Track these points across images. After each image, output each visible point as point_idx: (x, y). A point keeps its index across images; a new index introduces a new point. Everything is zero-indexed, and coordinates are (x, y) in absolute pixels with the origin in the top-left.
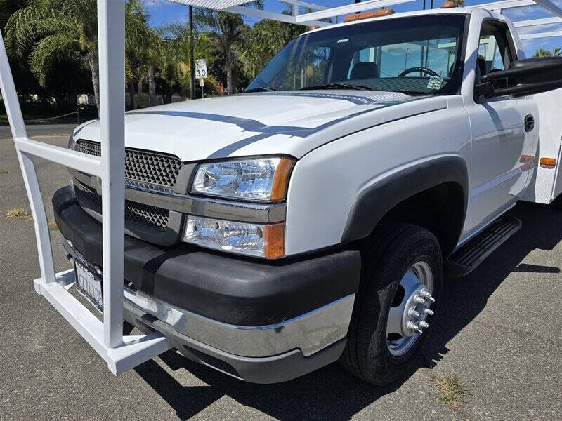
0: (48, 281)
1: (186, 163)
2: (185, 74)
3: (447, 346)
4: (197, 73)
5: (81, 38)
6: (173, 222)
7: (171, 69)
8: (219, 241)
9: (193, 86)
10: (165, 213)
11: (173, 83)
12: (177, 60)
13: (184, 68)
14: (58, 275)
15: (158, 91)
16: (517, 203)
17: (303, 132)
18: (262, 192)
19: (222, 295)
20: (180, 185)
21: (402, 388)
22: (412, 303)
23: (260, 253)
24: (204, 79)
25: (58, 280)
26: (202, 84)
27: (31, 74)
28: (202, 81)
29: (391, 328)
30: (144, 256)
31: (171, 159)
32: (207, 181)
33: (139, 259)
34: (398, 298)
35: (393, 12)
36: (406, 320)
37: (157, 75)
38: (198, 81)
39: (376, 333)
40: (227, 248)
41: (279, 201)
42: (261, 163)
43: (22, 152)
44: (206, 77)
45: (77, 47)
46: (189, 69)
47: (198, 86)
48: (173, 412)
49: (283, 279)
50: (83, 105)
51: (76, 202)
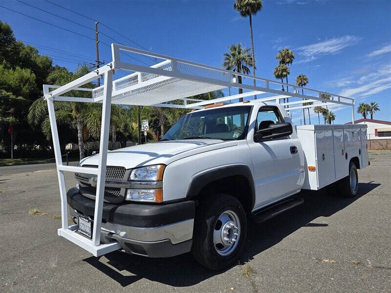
0: (65, 229)
1: (128, 169)
2: (135, 129)
3: (254, 257)
4: (142, 128)
5: (74, 112)
6: (122, 193)
7: (126, 126)
8: (140, 198)
9: (140, 136)
10: (119, 189)
11: (127, 134)
12: (130, 121)
13: (135, 125)
14: (69, 227)
15: (118, 139)
16: (302, 190)
17: (169, 156)
18: (154, 178)
19: (138, 216)
20: (125, 178)
21: (226, 272)
22: (226, 228)
23: (154, 201)
24: (147, 131)
25: (69, 229)
26: (146, 134)
27: (43, 133)
28: (146, 132)
29: (217, 240)
30: (110, 207)
31: (123, 168)
32: (136, 176)
33: (108, 209)
34: (219, 226)
35: (224, 104)
36: (224, 237)
37: (118, 129)
38: (143, 132)
39: (206, 238)
40: (142, 200)
41: (160, 180)
42: (153, 167)
43: (60, 171)
44: (148, 130)
45: (70, 116)
46: (138, 126)
47: (143, 135)
48: (119, 284)
49: (161, 209)
50: (69, 150)
51: (80, 193)
